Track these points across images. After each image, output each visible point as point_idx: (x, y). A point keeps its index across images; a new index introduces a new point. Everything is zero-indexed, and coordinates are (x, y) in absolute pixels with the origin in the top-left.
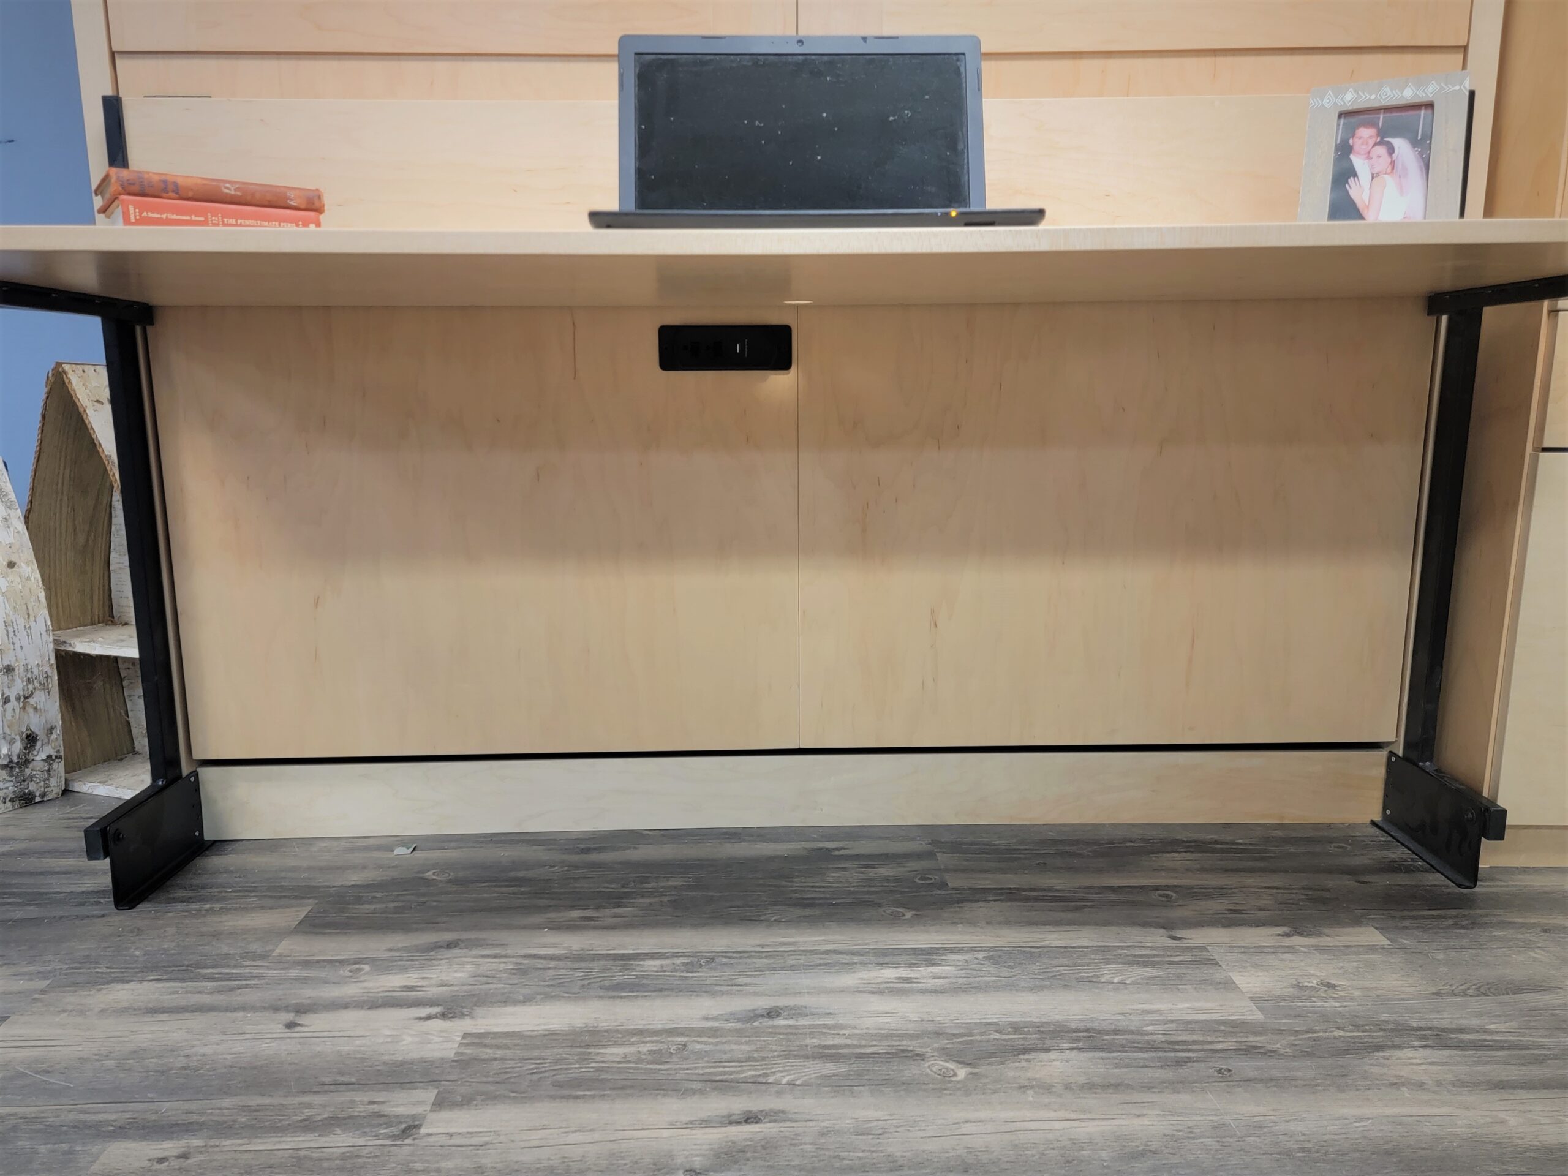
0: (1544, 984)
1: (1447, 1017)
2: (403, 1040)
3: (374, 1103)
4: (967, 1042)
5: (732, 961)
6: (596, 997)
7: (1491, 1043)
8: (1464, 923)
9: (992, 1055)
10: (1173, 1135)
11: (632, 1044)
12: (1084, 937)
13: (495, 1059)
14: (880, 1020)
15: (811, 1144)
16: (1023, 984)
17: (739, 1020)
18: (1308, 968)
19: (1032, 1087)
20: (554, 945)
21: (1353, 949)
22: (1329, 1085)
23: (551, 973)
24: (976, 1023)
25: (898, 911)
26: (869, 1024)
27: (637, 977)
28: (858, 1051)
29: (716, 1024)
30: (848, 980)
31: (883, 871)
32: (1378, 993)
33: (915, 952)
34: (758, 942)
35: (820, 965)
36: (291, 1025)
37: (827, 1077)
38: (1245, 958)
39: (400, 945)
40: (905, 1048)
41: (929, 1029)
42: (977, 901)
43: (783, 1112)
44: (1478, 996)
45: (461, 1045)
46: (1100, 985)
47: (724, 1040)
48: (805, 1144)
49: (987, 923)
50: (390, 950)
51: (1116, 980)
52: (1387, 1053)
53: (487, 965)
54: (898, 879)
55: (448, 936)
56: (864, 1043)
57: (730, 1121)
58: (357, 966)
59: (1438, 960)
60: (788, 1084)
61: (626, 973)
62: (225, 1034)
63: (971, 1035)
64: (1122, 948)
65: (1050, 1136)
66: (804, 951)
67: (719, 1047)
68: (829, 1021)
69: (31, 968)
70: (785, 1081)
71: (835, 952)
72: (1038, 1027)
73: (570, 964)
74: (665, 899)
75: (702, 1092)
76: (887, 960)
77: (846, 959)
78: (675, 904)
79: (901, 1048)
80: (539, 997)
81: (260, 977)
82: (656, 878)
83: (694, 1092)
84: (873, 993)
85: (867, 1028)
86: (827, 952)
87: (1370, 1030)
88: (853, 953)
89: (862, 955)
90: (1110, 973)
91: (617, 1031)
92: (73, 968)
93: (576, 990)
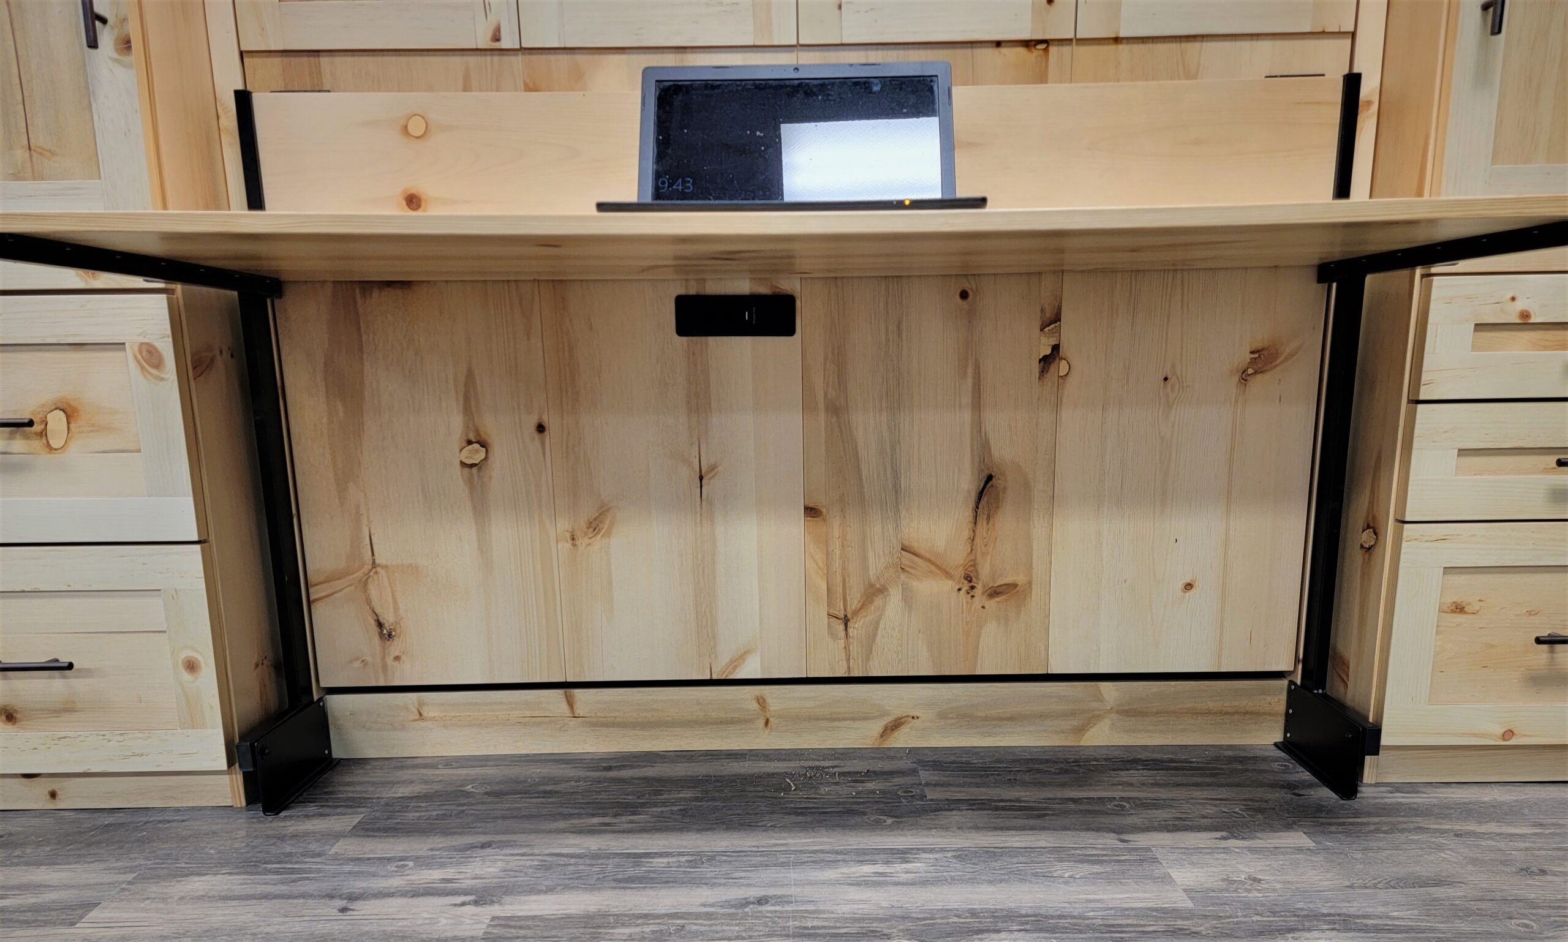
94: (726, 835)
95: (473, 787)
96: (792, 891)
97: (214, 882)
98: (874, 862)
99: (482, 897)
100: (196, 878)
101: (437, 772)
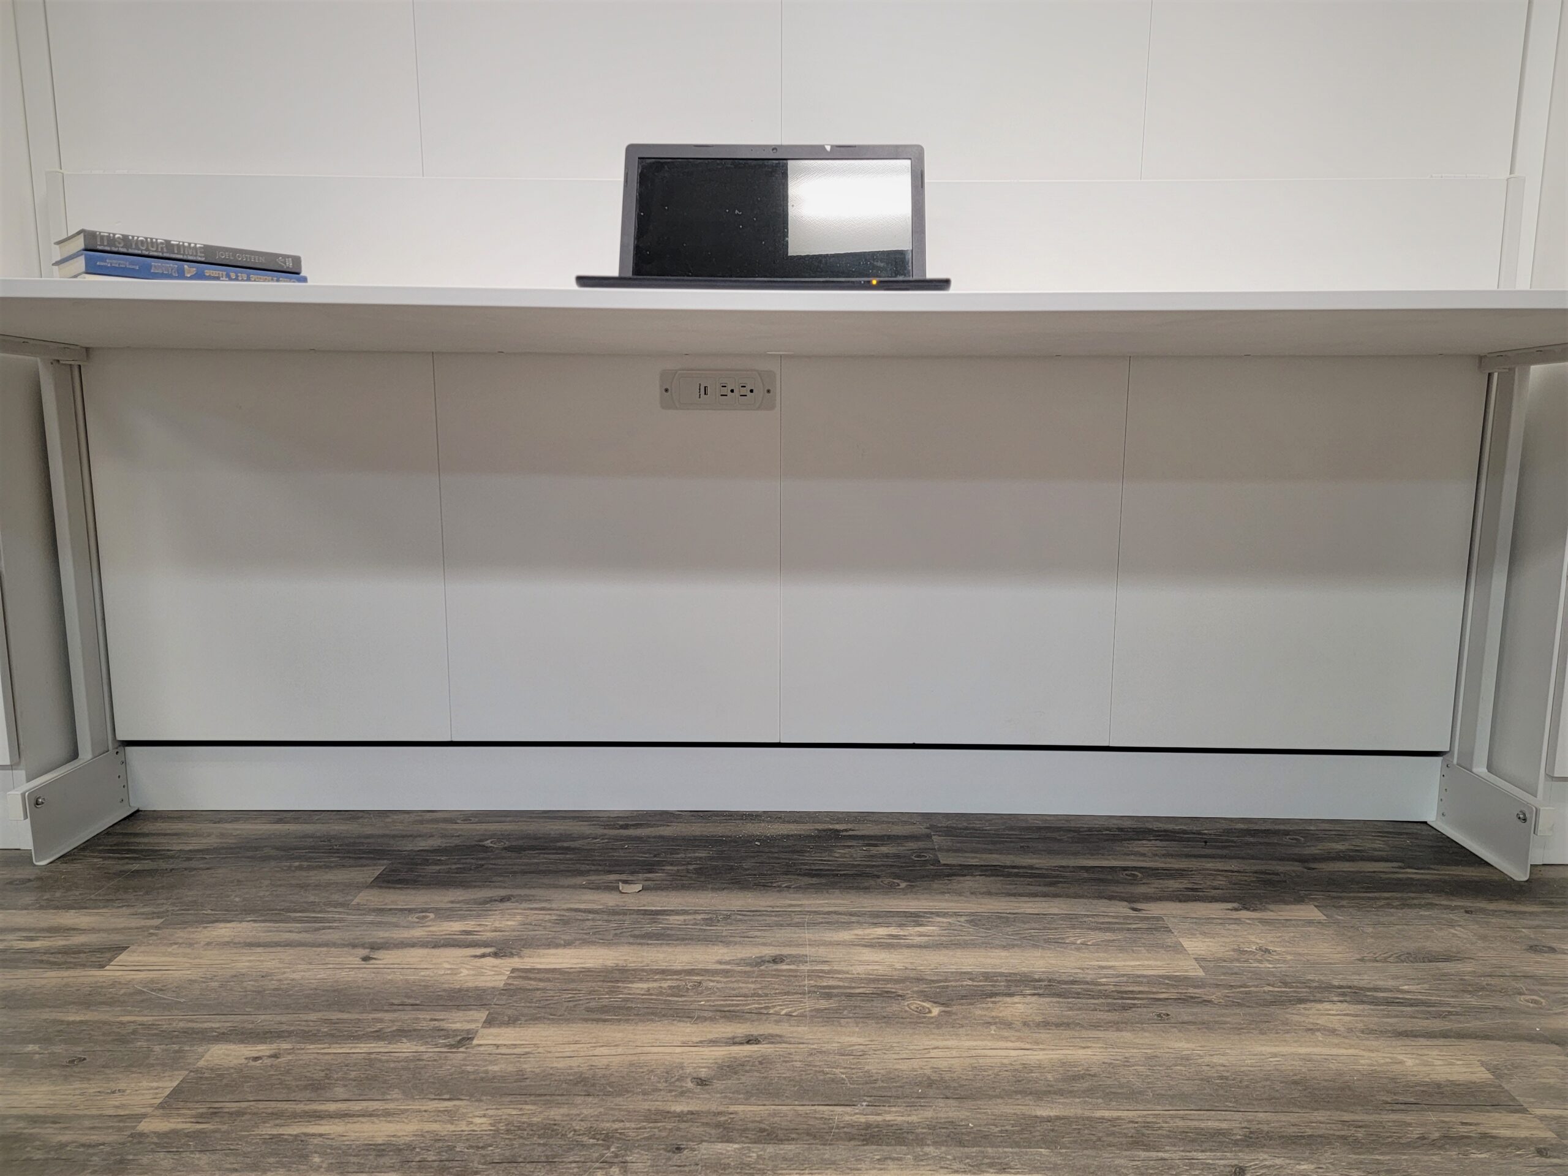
0: (1458, 955)
1: (1367, 978)
2: (461, 972)
3: (435, 1020)
4: (943, 987)
5: (746, 918)
6: (626, 943)
7: (1401, 1001)
8: (1395, 904)
9: (963, 997)
10: (1111, 1063)
11: (656, 981)
12: (1056, 907)
13: (538, 989)
14: (870, 967)
15: (800, 1061)
16: (997, 942)
17: (748, 964)
18: (1250, 936)
19: (995, 1023)
20: (593, 901)
21: (1293, 922)
22: (1253, 1029)
23: (589, 923)
24: (952, 973)
25: (894, 883)
26: (860, 969)
27: (663, 928)
28: (848, 991)
29: (728, 967)
30: (845, 935)
31: (884, 849)
32: (1309, 958)
33: (906, 915)
34: (768, 903)
35: (822, 923)
36: (366, 959)
37: (818, 1010)
38: (1195, 927)
39: (461, 898)
40: (889, 990)
41: (912, 976)
42: (965, 875)
43: (780, 1036)
44: (1397, 962)
45: (509, 977)
46: (1065, 945)
47: (734, 979)
48: (796, 1061)
49: (972, 893)
50: (452, 902)
51: (1079, 942)
52: (1308, 1005)
53: (534, 916)
54: (897, 856)
55: (503, 893)
56: (853, 985)
57: (734, 1041)
58: (424, 914)
59: (1367, 933)
60: (786, 1015)
61: (653, 925)
62: (310, 963)
63: (946, 981)
64: (1088, 916)
65: (1006, 1061)
66: (808, 912)
67: (731, 985)
68: (826, 968)
69: (146, 909)
70: (783, 1012)
71: (835, 913)
72: (1007, 976)
73: (605, 917)
74: (691, 867)
75: (712, 1019)
76: (880, 920)
77: (846, 918)
78: (699, 871)
79: (886, 990)
80: (578, 942)
81: (341, 920)
82: (684, 850)
83: (705, 1019)
84: (866, 946)
85: (858, 974)
86: (829, 913)
87: (1297, 987)
88: (851, 914)
89: (859, 916)
90: (1074, 936)
91: (643, 970)
92: (183, 910)
93: (611, 937)
94: (741, 894)
95: (491, 843)
96: (807, 951)
97: (240, 929)
98: (888, 925)
99: (502, 949)
100: (222, 925)
101: (455, 826)
